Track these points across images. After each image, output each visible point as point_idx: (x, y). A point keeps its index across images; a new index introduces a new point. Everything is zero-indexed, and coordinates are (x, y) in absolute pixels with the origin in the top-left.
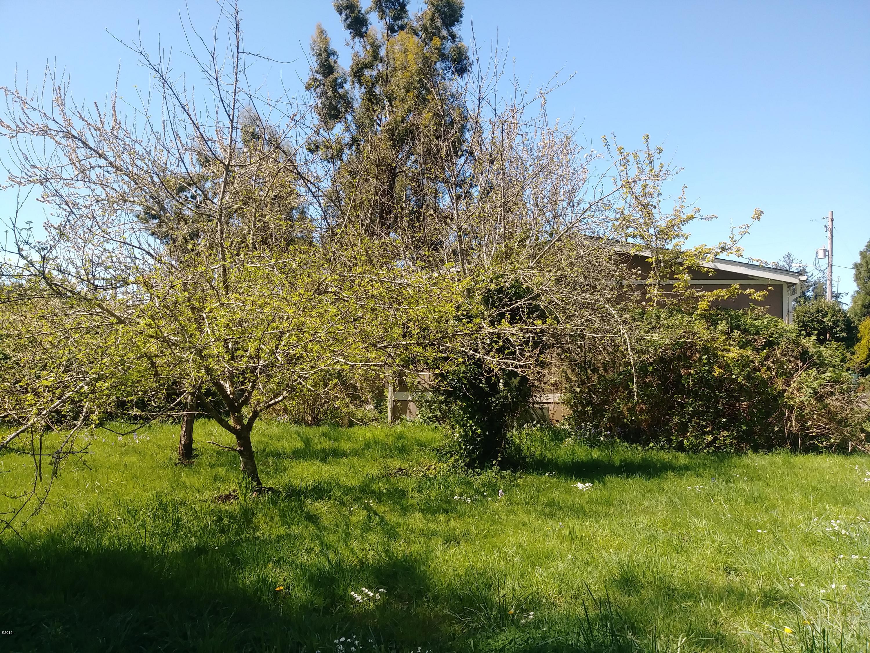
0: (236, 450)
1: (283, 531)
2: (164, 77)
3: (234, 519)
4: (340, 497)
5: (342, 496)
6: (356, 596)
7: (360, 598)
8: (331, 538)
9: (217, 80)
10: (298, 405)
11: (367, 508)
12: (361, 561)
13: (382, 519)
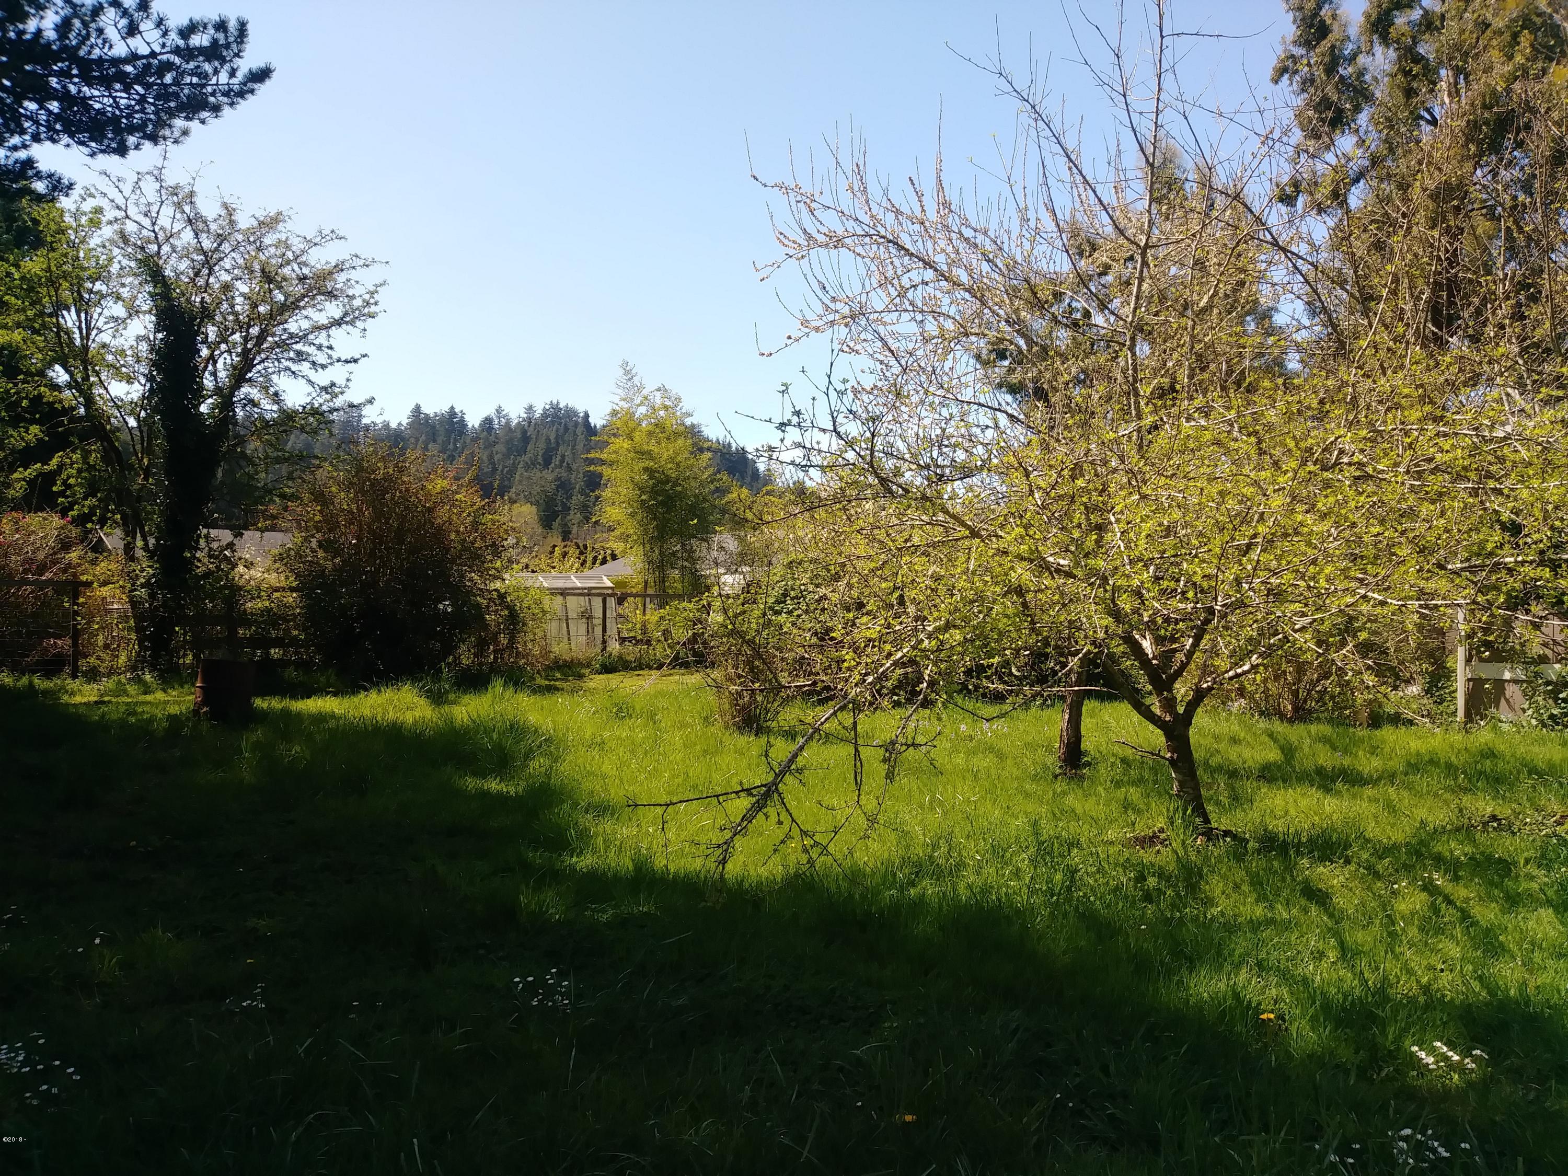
0: (1164, 758)
1: (1259, 911)
2: (1037, 108)
3: (1168, 879)
4: (1367, 860)
5: (1373, 860)
6: (1422, 1055)
7: (1431, 1060)
8: (1360, 936)
9: (1124, 96)
10: (1265, 681)
11: (1429, 888)
12: (1426, 989)
13: (1465, 915)
